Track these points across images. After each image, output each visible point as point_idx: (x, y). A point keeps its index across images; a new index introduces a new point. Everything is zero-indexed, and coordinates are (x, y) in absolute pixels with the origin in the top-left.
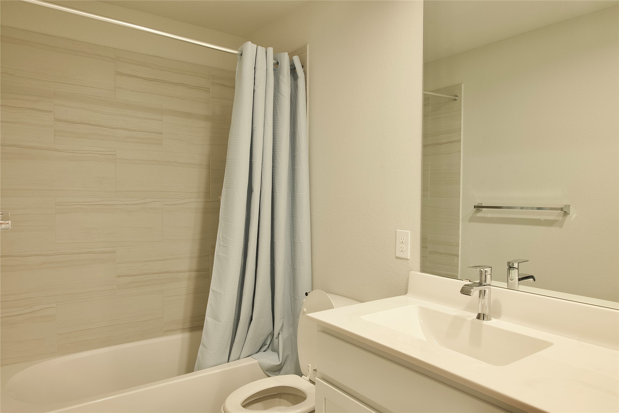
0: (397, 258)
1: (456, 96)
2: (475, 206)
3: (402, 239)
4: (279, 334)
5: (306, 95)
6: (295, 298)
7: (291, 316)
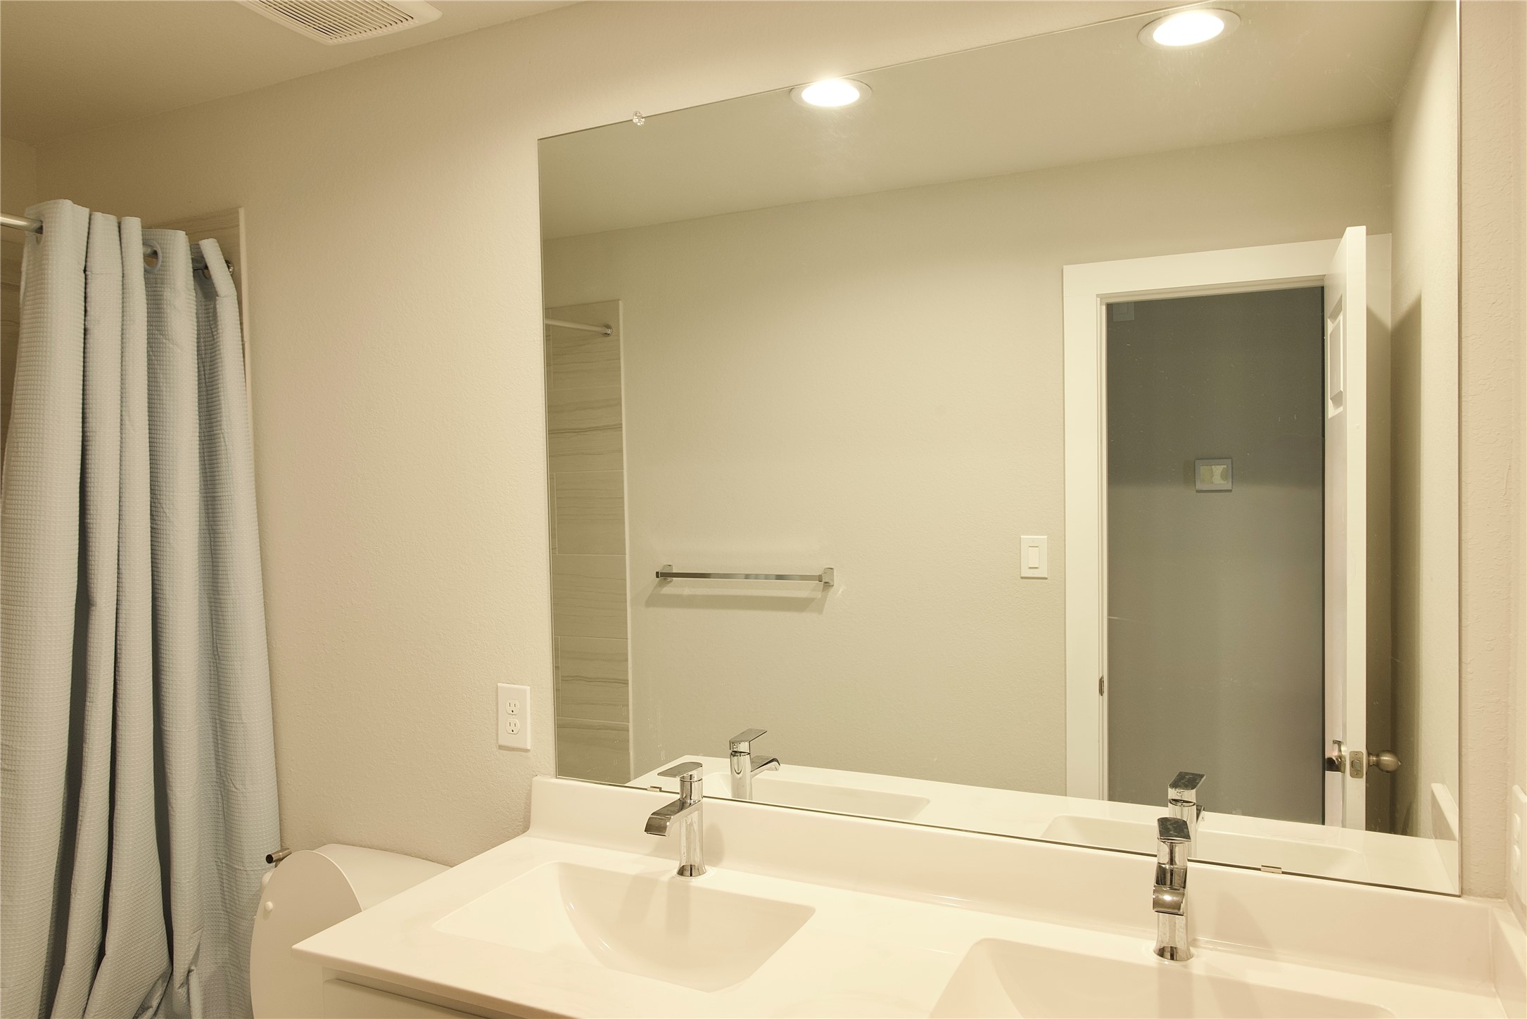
0: (501, 747)
1: (608, 327)
2: (657, 573)
3: (512, 705)
4: (190, 971)
5: (242, 337)
6: (232, 867)
7: (223, 916)
